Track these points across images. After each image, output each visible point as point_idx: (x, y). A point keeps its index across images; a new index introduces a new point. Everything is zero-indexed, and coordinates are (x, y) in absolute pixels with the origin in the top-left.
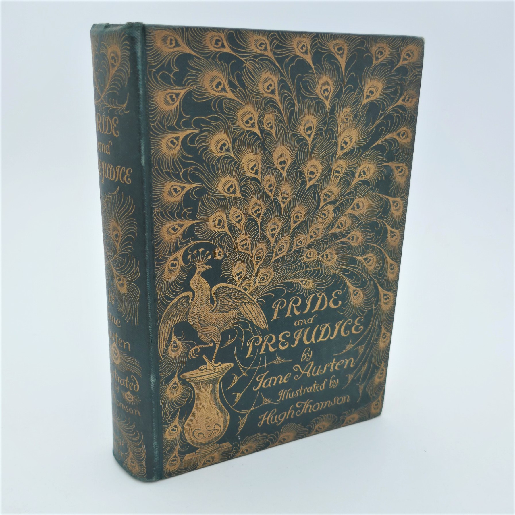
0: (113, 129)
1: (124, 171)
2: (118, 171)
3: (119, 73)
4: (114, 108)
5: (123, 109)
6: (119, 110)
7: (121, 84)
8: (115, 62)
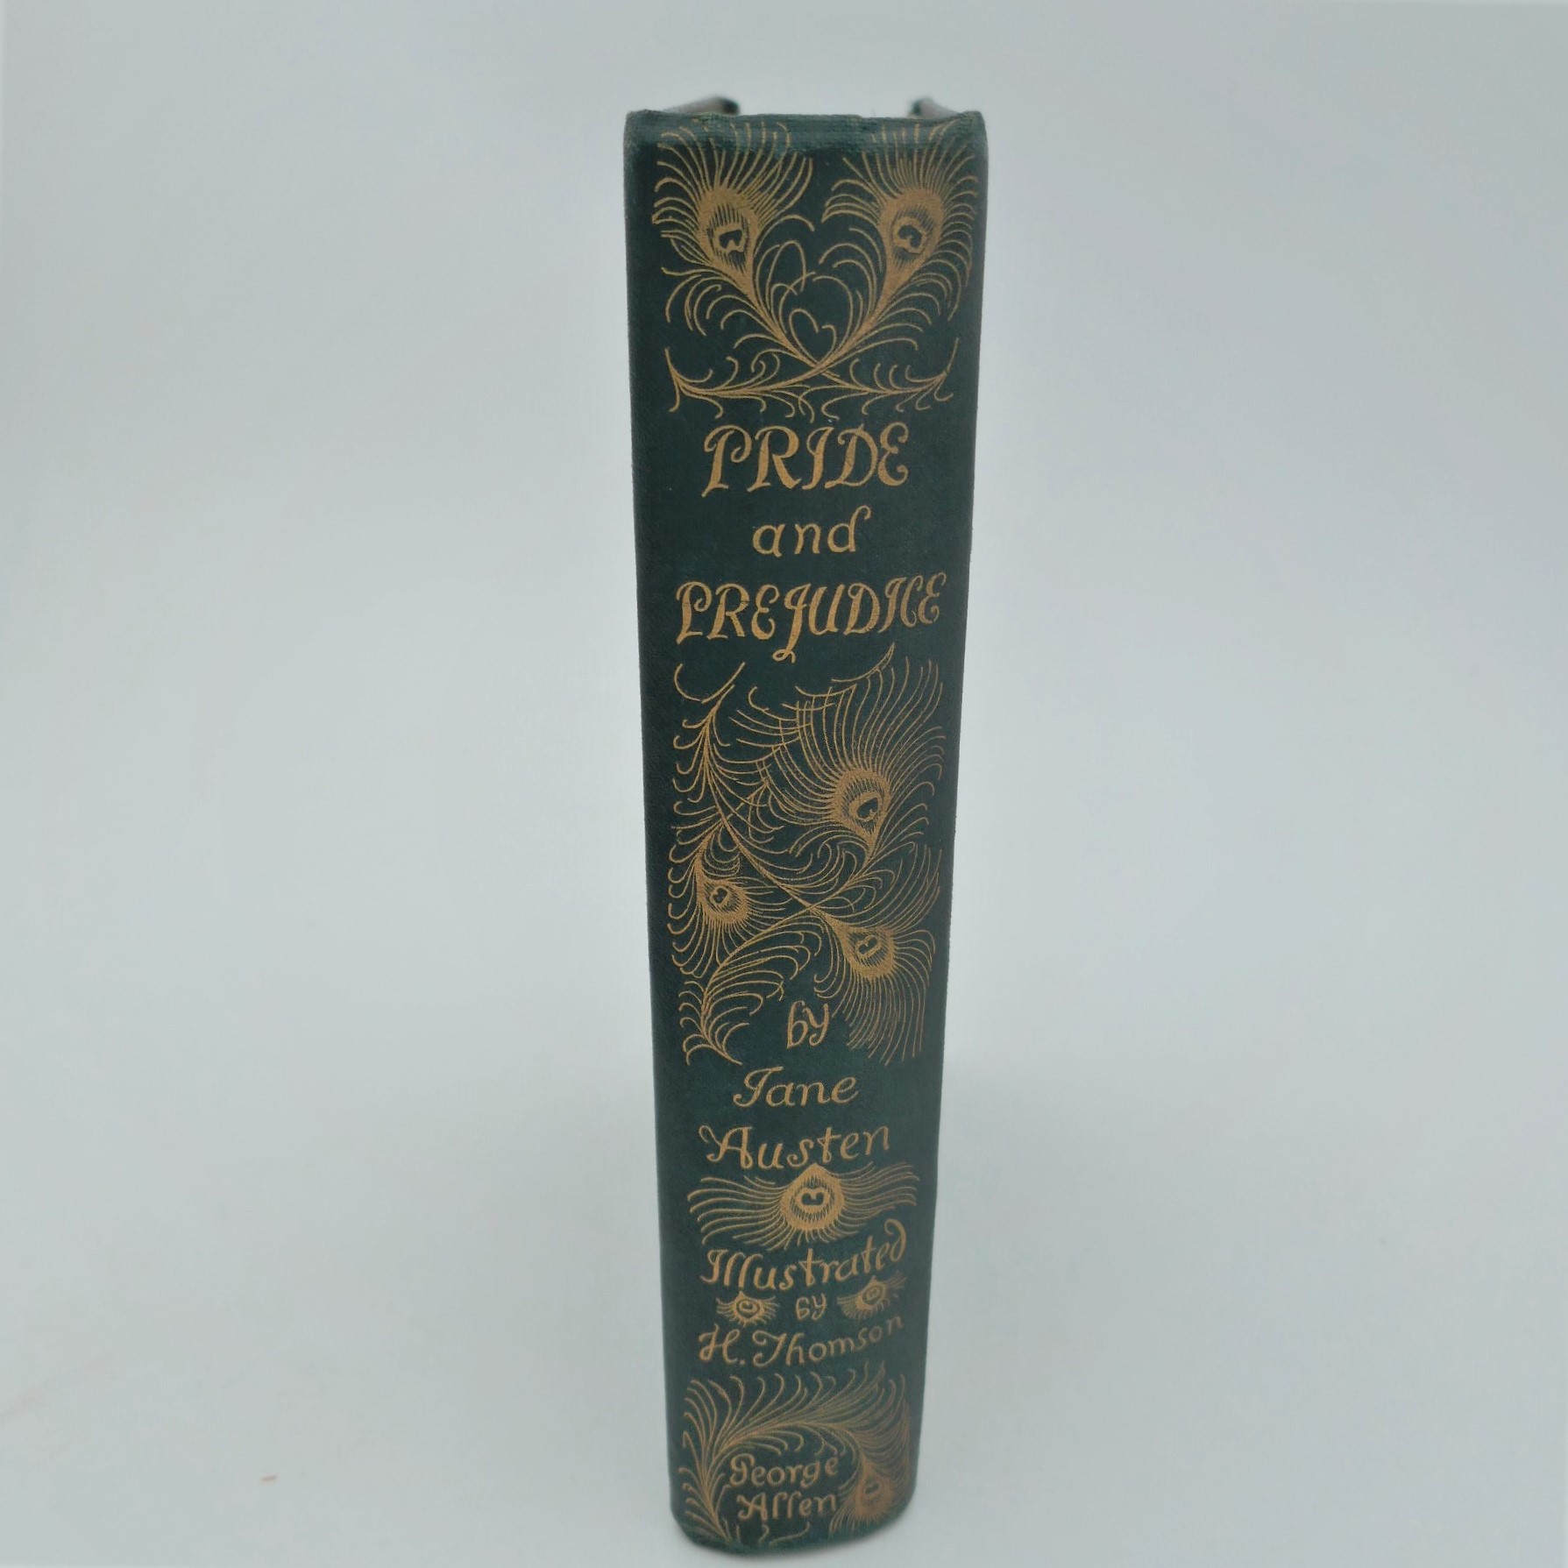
0: (882, 464)
1: (919, 589)
2: (893, 598)
3: (929, 277)
4: (895, 392)
5: (933, 391)
6: (915, 398)
7: (932, 313)
8: (915, 243)
